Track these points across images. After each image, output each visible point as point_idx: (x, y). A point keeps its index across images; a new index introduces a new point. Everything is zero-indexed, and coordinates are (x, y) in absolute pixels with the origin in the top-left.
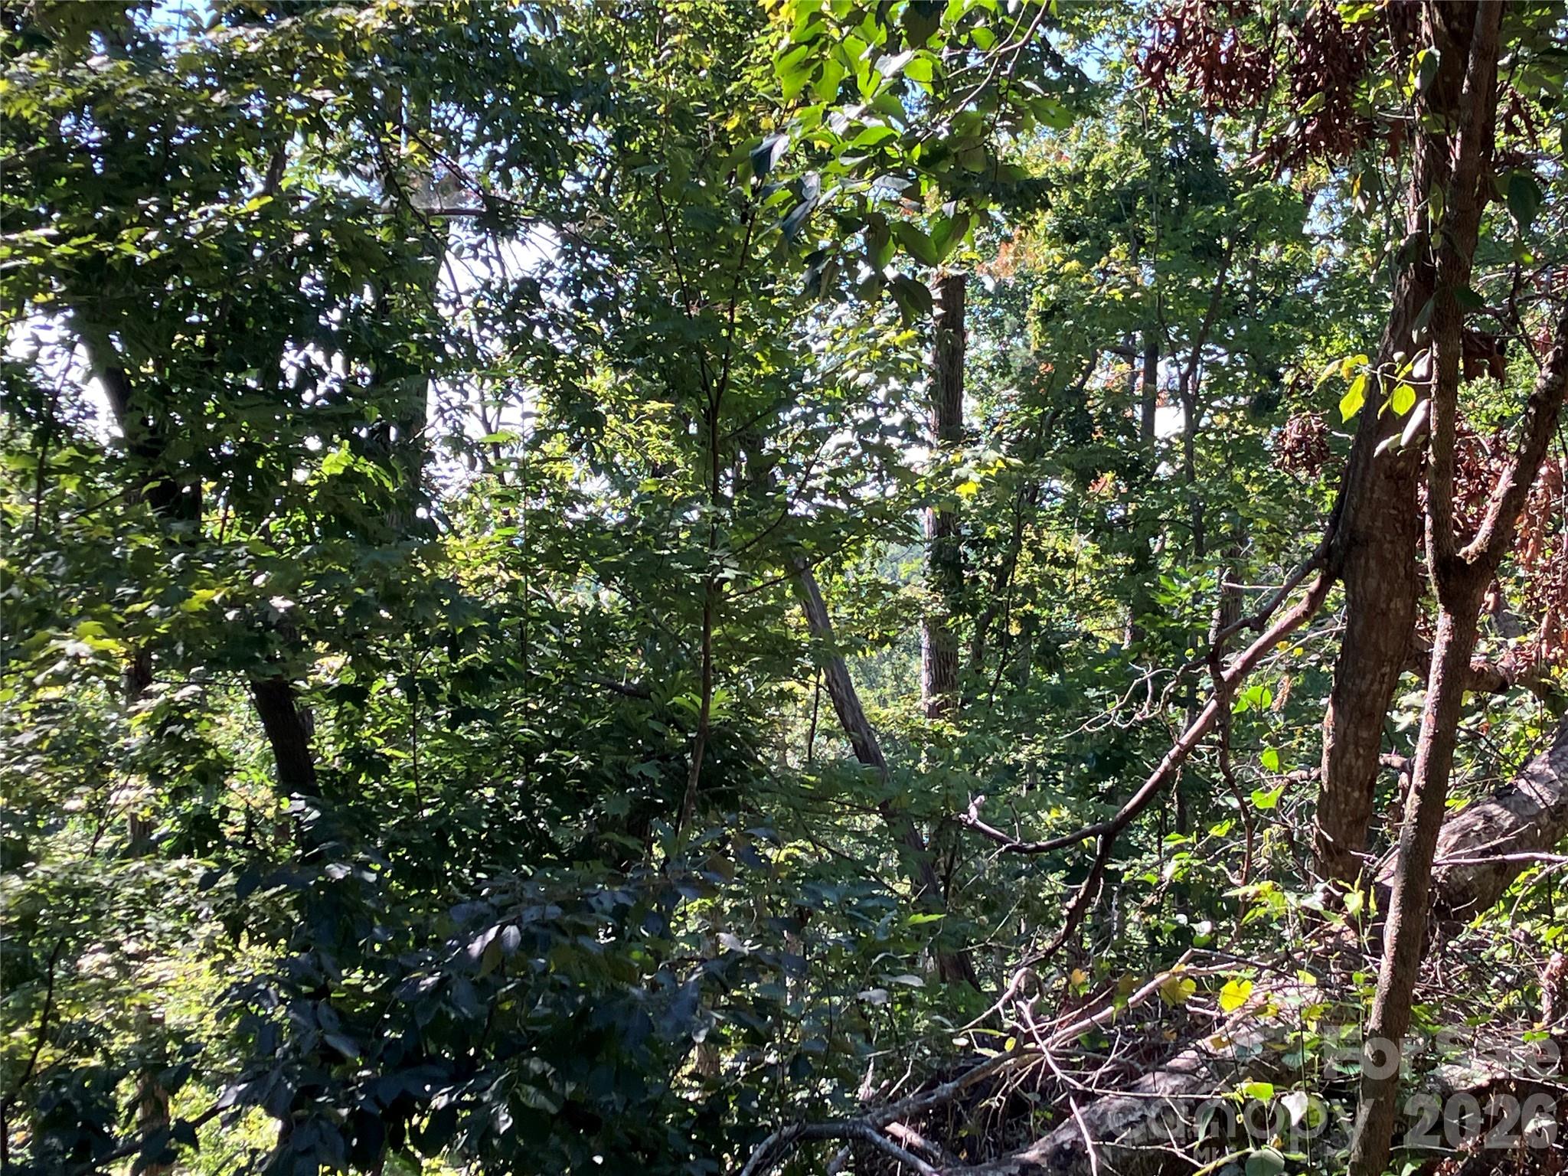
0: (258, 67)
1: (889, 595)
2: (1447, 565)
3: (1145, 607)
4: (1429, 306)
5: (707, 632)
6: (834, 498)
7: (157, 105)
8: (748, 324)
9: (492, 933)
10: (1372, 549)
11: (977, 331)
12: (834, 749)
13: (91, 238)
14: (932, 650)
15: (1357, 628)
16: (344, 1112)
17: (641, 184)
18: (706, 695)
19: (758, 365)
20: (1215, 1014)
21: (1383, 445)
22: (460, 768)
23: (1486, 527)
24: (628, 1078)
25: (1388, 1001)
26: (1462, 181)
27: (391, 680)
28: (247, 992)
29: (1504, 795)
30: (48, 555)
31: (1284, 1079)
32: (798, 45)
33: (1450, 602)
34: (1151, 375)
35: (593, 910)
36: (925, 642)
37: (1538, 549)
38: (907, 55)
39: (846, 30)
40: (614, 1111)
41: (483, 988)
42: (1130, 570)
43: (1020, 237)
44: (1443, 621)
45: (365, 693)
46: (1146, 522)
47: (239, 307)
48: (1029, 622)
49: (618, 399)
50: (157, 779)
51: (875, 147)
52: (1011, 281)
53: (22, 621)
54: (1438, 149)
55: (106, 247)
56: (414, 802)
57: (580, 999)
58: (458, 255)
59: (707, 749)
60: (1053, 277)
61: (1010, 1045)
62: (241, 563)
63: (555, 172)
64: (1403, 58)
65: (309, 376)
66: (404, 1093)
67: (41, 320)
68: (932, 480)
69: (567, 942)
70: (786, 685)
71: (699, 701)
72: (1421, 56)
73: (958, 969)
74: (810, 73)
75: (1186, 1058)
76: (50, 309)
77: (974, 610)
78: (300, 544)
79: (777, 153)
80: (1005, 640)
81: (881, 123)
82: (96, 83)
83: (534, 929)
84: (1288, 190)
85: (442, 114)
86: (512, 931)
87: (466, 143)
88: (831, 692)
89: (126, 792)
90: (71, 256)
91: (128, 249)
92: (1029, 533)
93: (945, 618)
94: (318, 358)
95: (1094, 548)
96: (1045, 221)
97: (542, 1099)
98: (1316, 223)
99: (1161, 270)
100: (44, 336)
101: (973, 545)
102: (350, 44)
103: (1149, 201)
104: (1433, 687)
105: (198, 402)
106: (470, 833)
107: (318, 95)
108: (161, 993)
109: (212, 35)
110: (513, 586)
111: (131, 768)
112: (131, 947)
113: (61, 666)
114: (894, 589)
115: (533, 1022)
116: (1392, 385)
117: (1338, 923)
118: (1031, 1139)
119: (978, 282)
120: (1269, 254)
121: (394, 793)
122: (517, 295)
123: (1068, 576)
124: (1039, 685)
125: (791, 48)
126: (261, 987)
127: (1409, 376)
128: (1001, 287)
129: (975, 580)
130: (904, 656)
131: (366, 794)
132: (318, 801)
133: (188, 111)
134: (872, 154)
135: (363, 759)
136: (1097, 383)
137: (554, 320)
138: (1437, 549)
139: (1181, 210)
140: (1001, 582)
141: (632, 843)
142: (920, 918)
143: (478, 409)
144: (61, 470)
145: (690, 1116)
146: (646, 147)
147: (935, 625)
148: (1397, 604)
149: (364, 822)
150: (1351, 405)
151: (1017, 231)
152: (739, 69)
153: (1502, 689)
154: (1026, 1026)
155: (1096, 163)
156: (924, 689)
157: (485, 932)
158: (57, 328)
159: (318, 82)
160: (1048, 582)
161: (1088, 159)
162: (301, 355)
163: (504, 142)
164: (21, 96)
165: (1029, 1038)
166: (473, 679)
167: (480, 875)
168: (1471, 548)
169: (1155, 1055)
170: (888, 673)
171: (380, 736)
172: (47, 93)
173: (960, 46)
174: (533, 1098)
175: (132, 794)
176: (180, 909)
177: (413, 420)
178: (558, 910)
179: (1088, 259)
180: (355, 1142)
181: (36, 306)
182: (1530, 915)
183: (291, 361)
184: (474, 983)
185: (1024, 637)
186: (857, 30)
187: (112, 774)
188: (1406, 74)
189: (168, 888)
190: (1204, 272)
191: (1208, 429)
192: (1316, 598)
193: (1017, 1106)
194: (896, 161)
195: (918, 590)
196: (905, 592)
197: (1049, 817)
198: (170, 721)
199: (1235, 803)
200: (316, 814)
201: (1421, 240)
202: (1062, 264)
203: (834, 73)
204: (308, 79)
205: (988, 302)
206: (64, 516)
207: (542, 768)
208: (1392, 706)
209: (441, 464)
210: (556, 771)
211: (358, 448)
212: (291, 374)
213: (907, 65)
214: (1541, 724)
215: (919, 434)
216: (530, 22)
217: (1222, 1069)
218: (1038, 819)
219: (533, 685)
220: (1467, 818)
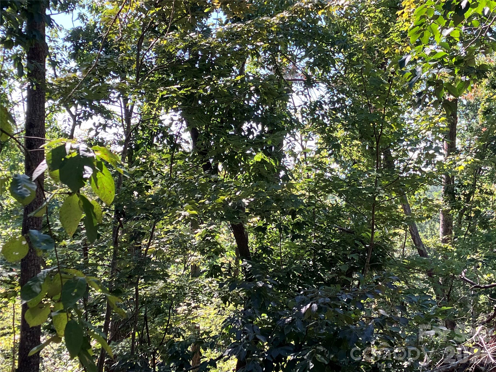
0: (240, 36)
1: (430, 203)
5: (373, 213)
6: (416, 171)
7: (209, 47)
8: (390, 114)
9: (308, 306)
11: (460, 117)
12: (412, 251)
13: (190, 88)
14: (443, 220)
16: (261, 359)
17: (356, 71)
18: (373, 233)
19: (392, 128)
22: (294, 253)
27: (273, 225)
28: (231, 319)
30: (176, 184)
32: (416, 26)
35: (340, 300)
36: (441, 218)
38: (452, 29)
39: (432, 21)
40: (345, 365)
41: (305, 323)
43: (476, 87)
45: (266, 229)
47: (231, 110)
48: (478, 212)
49: (344, 139)
50: (203, 253)
51: (440, 59)
52: (472, 101)
53: (168, 204)
55: (194, 91)
56: (280, 263)
57: (335, 328)
58: (297, 94)
59: (373, 251)
60: (488, 100)
62: (232, 188)
63: (328, 68)
65: (250, 132)
66: (280, 355)
67: (174, 113)
68: (449, 165)
69: (332, 310)
70: (397, 231)
71: (370, 235)
74: (419, 35)
76: (176, 110)
77: (459, 208)
79: (407, 60)
80: (469, 218)
81: (442, 51)
82: (192, 41)
83: (322, 305)
85: (291, 50)
86: (315, 305)
87: (298, 58)
88: (411, 233)
89: (193, 257)
90: (184, 94)
91: (201, 92)
92: (478, 183)
93: (449, 210)
94: (254, 125)
96: (485, 82)
97: (323, 360)
100: (174, 118)
101: (459, 187)
102: (268, 29)
105: (218, 138)
106: (297, 274)
107: (259, 44)
108: (199, 319)
109: (226, 26)
110: (310, 197)
111: (195, 250)
112: (194, 305)
113: (180, 218)
114: (432, 200)
115: (320, 334)
119: (461, 101)
121: (274, 260)
122: (315, 106)
123: (490, 198)
124: (480, 234)
125: (414, 27)
126: (236, 319)
128: (469, 103)
129: (460, 198)
130: (433, 222)
131: (265, 260)
132: (251, 262)
133: (219, 49)
134: (439, 61)
135: (265, 250)
140: (468, 199)
141: (348, 279)
142: (445, 308)
143: (300, 141)
144: (178, 159)
145: (370, 368)
146: (358, 59)
147: (445, 213)
151: (475, 85)
152: (389, 34)
154: (482, 345)
156: (441, 234)
157: (306, 305)
158: (177, 116)
159: (258, 40)
160: (484, 199)
162: (249, 124)
163: (313, 58)
164: (170, 45)
166: (299, 226)
167: (300, 287)
170: (428, 228)
171: (269, 242)
172: (178, 44)
173: (468, 26)
174: (320, 359)
175: (195, 258)
176: (209, 293)
177: (279, 145)
178: (329, 299)
180: (264, 369)
181: (172, 109)
183: (245, 127)
184: (302, 321)
185: (475, 217)
186: (436, 21)
187: (189, 251)
189: (206, 287)
194: (446, 63)
195: (441, 202)
196: (436, 202)
197: (486, 277)
198: (207, 236)
200: (250, 266)
202: (492, 96)
203: (427, 34)
204: (255, 39)
205: (465, 108)
206: (179, 172)
207: (320, 255)
209: (288, 158)
210: (324, 256)
211: (265, 152)
212: (246, 130)
213: (451, 32)
215: (440, 151)
216: (323, 20)
218: (482, 277)
219: (317, 229)
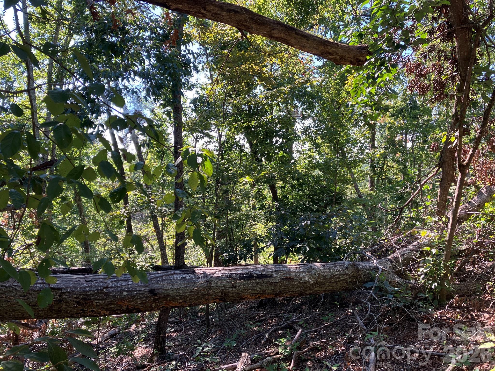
0: (271, 97)
2: (461, 166)
3: (405, 174)
4: (458, 124)
5: (336, 178)
6: (356, 157)
8: (343, 131)
9: (306, 222)
10: (447, 163)
11: (377, 131)
12: (355, 196)
13: (248, 123)
14: (370, 181)
15: (444, 176)
17: (326, 111)
19: (344, 137)
20: (420, 237)
21: (449, 146)
22: (299, 198)
23: (467, 159)
24: (326, 243)
25: (450, 235)
26: (463, 103)
27: (289, 185)
28: (270, 229)
29: (469, 203)
31: (432, 247)
33: (460, 171)
34: (406, 137)
35: (321, 219)
36: (369, 180)
37: (475, 163)
38: (371, 88)
39: (361, 85)
41: (304, 229)
42: (403, 168)
44: (460, 174)
45: (285, 187)
46: (405, 160)
47: (267, 132)
48: (386, 176)
49: (321, 143)
50: (257, 199)
51: (366, 103)
52: (383, 124)
54: (459, 98)
55: (250, 124)
56: (292, 203)
59: (336, 196)
60: (390, 123)
61: (386, 241)
63: (313, 110)
64: (453, 84)
65: (277, 142)
66: (293, 245)
67: (241, 135)
68: (372, 154)
69: (317, 223)
70: (348, 186)
71: (335, 188)
72: (456, 84)
73: (375, 229)
74: (355, 93)
75: (415, 244)
76: (242, 133)
77: (377, 174)
78: (276, 166)
79: (350, 104)
80: (382, 179)
81: (366, 99)
83: (312, 221)
84: (429, 107)
85: (295, 103)
86: (309, 221)
87: (299, 107)
88: (355, 187)
89: (252, 201)
90: (245, 125)
91: (253, 124)
92: (386, 162)
93: (372, 176)
94: (278, 139)
95: (397, 165)
96: (389, 114)
97: (313, 246)
98: (434, 112)
99: (408, 121)
100: (241, 137)
101: (377, 164)
102: (283, 93)
103: (406, 110)
104: (458, 185)
105: (262, 146)
106: (301, 208)
107: (279, 100)
108: (256, 229)
109: (264, 93)
110: (306, 172)
111: (253, 198)
112: (253, 223)
113: (244, 183)
114: (364, 171)
115: (312, 235)
116: (451, 137)
117: (441, 223)
118: (389, 255)
119: (377, 124)
120: (426, 118)
121: (290, 202)
122: (307, 128)
123: (393, 169)
124: (388, 186)
125: (353, 89)
126: (273, 229)
127: (454, 135)
128: (381, 125)
129: (377, 170)
130: (366, 182)
131: (285, 202)
133: (261, 104)
135: (285, 197)
136: (397, 139)
137: (312, 132)
138: (459, 163)
139: (411, 111)
140: (382, 170)
141: (325, 209)
142: (371, 222)
143: (300, 146)
144: (244, 156)
145: (336, 250)
146: (327, 105)
147: (371, 177)
148: (451, 172)
149: (285, 205)
150: (444, 140)
151: (384, 116)
152: (341, 93)
153: (469, 186)
155: (397, 105)
156: (369, 187)
158: (243, 136)
160: (389, 170)
161: (396, 104)
162: (276, 139)
163: (305, 106)
164: (238, 103)
165: (390, 239)
166: (301, 185)
167: (302, 214)
168: (465, 163)
169: (410, 243)
170: (363, 184)
171: (287, 193)
172: (242, 102)
173: (379, 87)
174: (312, 246)
176: (260, 218)
177: (291, 148)
178: (316, 219)
179: (395, 119)
181: (240, 133)
182: (473, 222)
183: (274, 140)
185: (385, 179)
186: (363, 85)
187: (250, 199)
188: (454, 86)
189: (258, 215)
190: (414, 120)
191: (416, 145)
192: (437, 171)
193: (387, 250)
194: (369, 104)
195: (368, 171)
196: (366, 172)
197: (391, 206)
198: (258, 191)
199: (423, 204)
200: (279, 204)
201: (456, 113)
202: (391, 121)
203: (359, 92)
205: (379, 127)
207: (311, 198)
208: (449, 189)
209: (295, 154)
211: (284, 152)
212: (274, 141)
213: (371, 90)
214: (475, 191)
215: (368, 148)
216: (309, 88)
217: (422, 245)
219: (310, 186)
220: (463, 206)
